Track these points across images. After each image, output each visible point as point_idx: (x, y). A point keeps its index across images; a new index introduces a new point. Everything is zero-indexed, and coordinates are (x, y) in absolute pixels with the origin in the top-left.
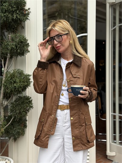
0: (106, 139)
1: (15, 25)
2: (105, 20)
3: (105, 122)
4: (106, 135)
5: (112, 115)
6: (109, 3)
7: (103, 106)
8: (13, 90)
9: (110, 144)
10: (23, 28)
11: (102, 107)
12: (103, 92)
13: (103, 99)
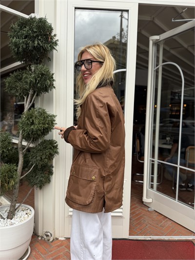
0: (143, 181)
1: (38, 55)
2: (147, 68)
3: (143, 164)
4: (143, 176)
5: (150, 160)
6: (152, 40)
7: (141, 148)
8: (30, 133)
9: (147, 190)
10: (50, 59)
11: (140, 150)
12: (142, 135)
13: (142, 142)
